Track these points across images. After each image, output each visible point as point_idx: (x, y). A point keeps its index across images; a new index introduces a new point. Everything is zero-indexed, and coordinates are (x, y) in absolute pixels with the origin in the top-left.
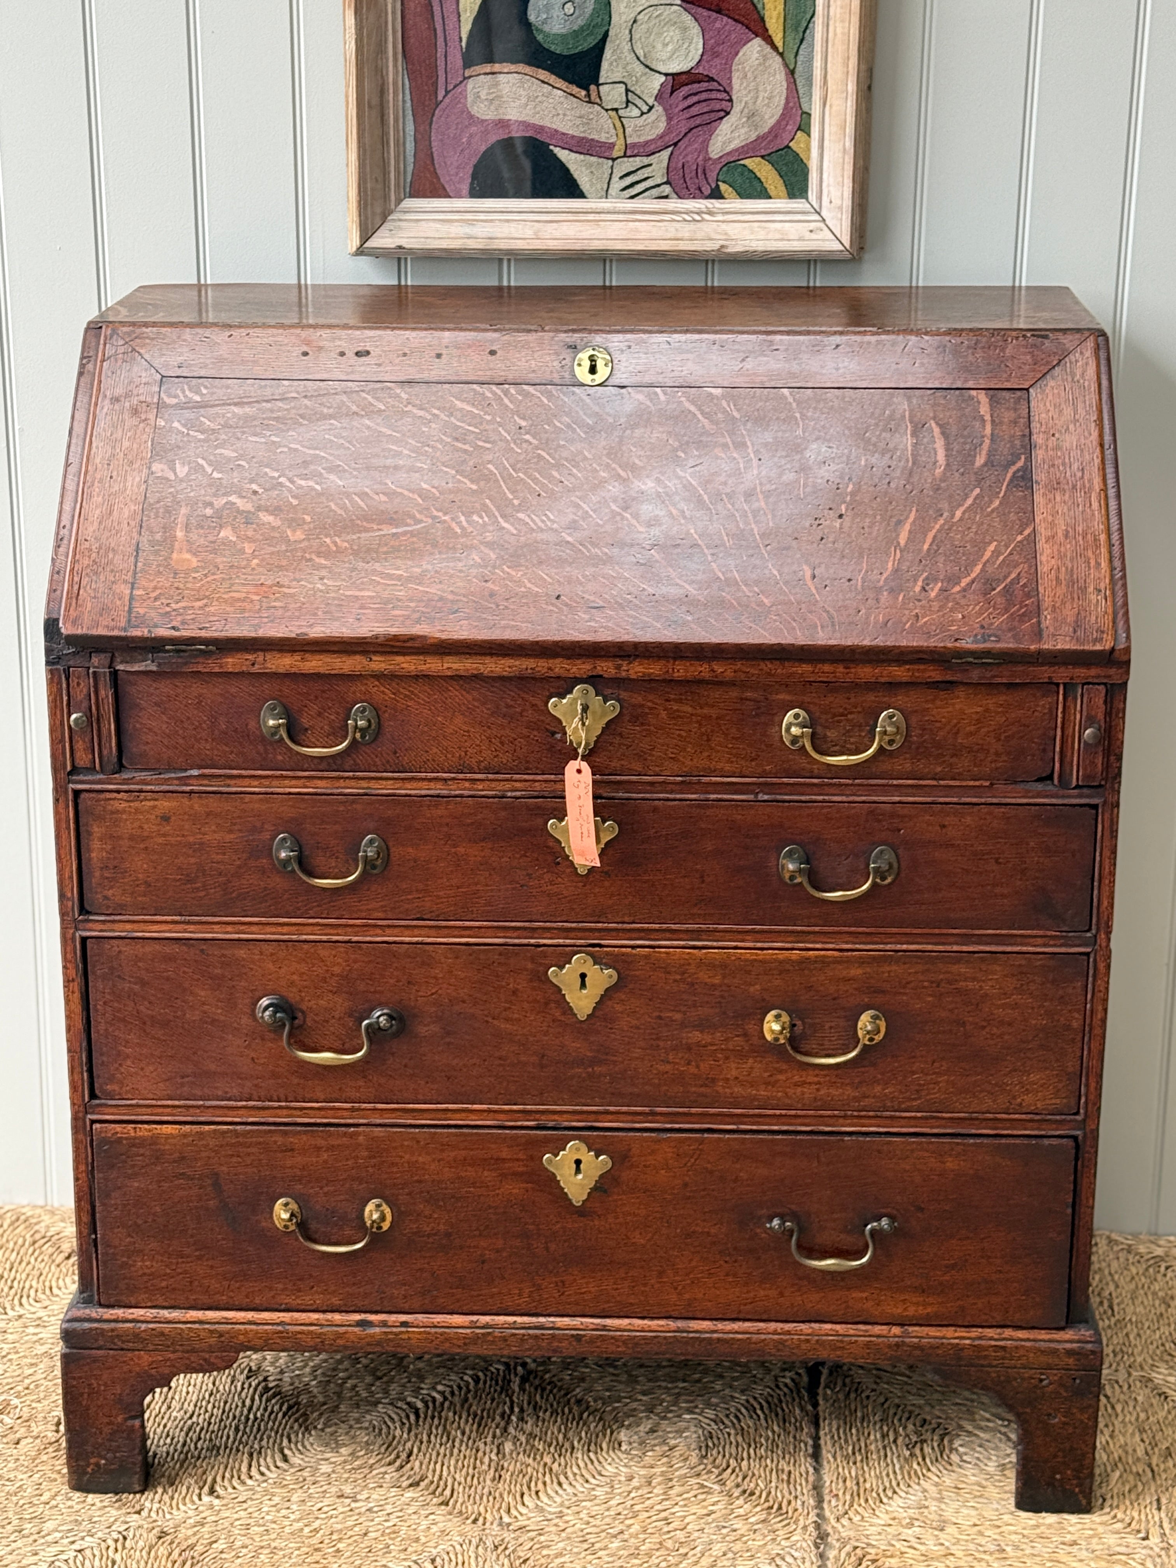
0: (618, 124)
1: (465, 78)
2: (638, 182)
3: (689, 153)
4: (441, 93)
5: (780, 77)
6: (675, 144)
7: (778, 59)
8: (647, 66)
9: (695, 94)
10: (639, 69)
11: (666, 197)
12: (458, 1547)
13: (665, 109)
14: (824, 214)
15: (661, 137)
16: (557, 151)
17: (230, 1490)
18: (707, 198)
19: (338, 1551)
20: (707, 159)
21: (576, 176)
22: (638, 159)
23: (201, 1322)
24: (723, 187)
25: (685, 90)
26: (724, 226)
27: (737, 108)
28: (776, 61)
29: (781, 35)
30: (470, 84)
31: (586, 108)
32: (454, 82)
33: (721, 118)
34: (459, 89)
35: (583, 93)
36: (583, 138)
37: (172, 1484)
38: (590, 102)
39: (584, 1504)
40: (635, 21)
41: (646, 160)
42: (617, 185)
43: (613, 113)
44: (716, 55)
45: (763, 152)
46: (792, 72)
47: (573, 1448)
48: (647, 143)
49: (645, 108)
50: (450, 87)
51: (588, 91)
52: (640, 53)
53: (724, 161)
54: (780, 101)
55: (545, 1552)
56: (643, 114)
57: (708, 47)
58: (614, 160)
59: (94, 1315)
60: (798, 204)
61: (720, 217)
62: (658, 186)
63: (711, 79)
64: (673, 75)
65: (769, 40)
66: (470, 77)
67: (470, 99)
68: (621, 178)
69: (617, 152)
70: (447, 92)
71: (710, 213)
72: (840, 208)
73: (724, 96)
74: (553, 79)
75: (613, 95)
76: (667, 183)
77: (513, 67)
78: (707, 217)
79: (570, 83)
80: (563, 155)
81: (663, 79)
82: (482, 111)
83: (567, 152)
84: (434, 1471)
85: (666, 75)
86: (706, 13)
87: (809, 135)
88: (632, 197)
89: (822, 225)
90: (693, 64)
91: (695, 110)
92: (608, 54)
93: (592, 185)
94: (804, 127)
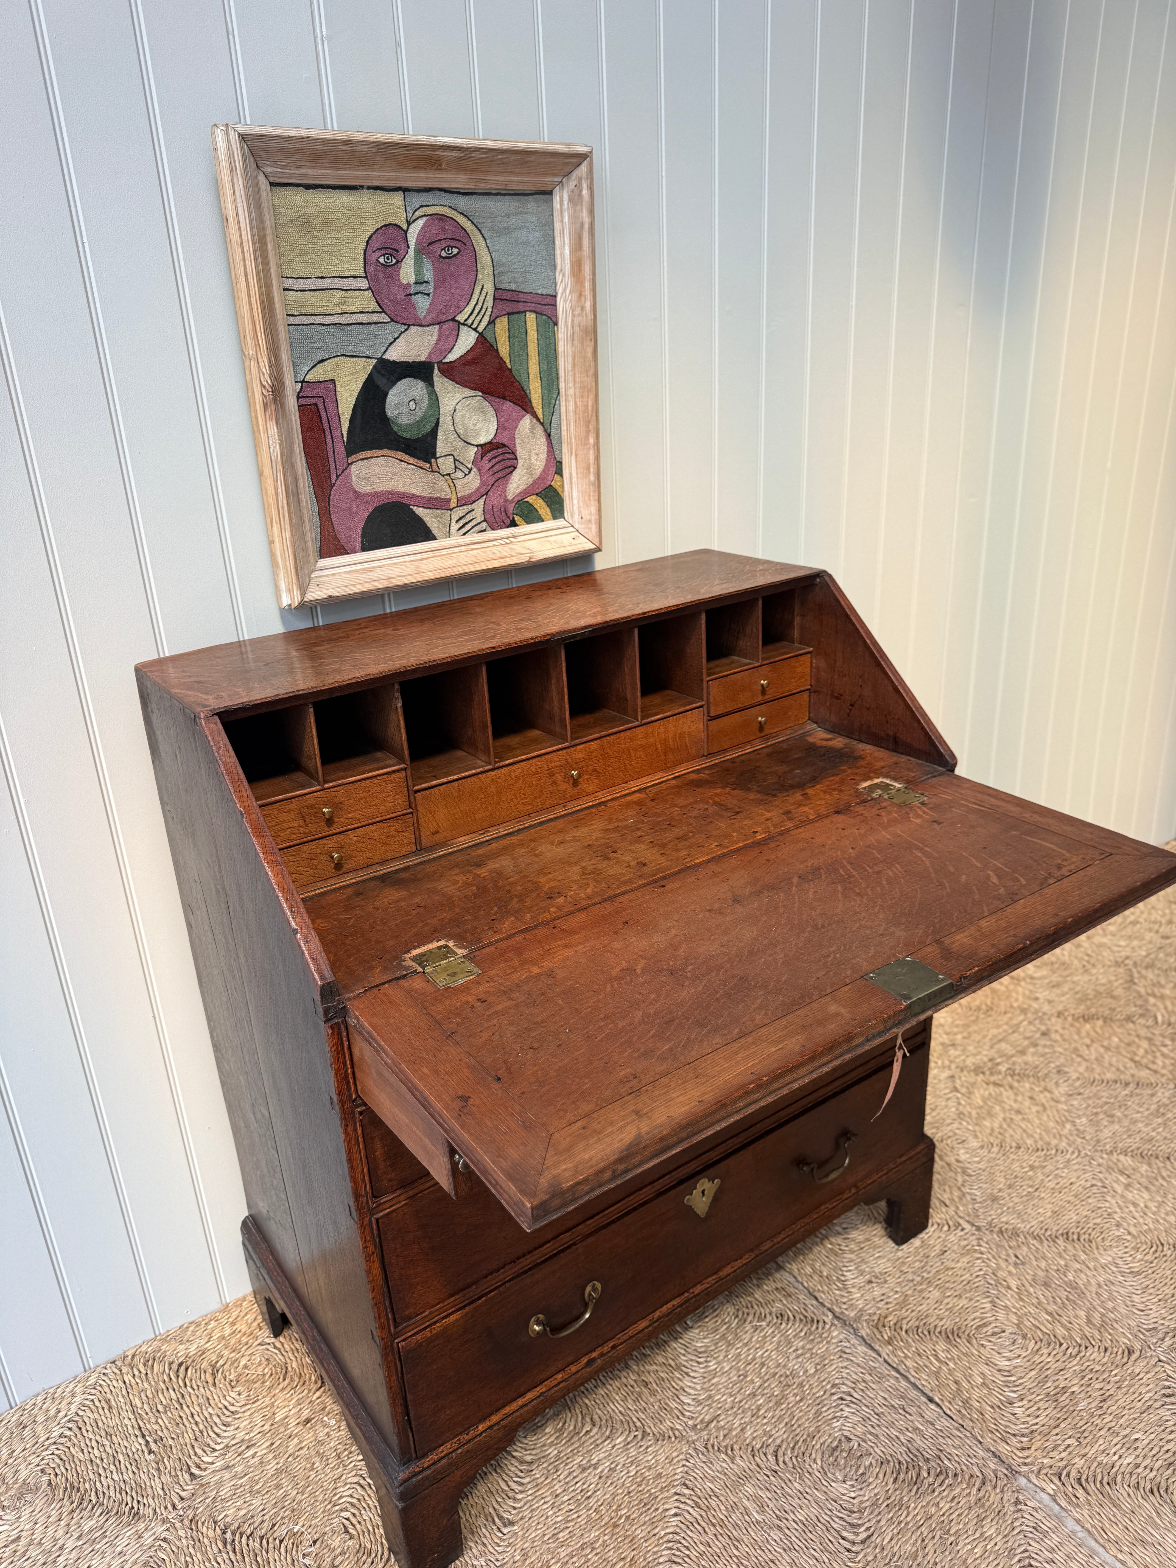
0: (452, 485)
1: (349, 464)
2: (467, 523)
3: (495, 499)
4: (334, 477)
5: (544, 439)
6: (487, 493)
7: (540, 426)
8: (465, 442)
9: (495, 458)
10: (460, 444)
11: (484, 531)
12: (687, 1464)
13: (479, 470)
14: (576, 526)
15: (477, 490)
16: (415, 508)
17: (514, 1512)
18: (508, 527)
19: (628, 1518)
20: (506, 500)
21: (429, 525)
22: (465, 507)
23: (490, 1427)
24: (517, 518)
25: (489, 455)
26: (526, 544)
27: (521, 463)
28: (539, 430)
29: (541, 410)
30: (353, 468)
31: (430, 476)
32: (342, 468)
33: (512, 472)
34: (345, 473)
35: (428, 465)
36: (431, 498)
37: (473, 1533)
38: (432, 471)
39: (714, 1381)
40: (455, 411)
41: (470, 507)
42: (455, 527)
43: (448, 477)
44: (505, 428)
45: (537, 491)
46: (549, 435)
47: (665, 1342)
48: (470, 495)
49: (467, 471)
50: (339, 472)
51: (430, 463)
52: (461, 432)
53: (516, 500)
54: (543, 456)
55: (734, 1433)
56: (466, 475)
57: (500, 424)
58: (451, 510)
59: (417, 1469)
60: (560, 522)
61: (520, 539)
62: (479, 523)
63: (504, 445)
64: (481, 445)
65: (534, 415)
66: (352, 463)
67: (354, 479)
68: (457, 522)
69: (453, 504)
70: (338, 477)
71: (514, 537)
72: (590, 521)
73: (512, 456)
74: (407, 458)
75: (446, 464)
76: (485, 520)
77: (380, 452)
78: (512, 539)
79: (418, 459)
80: (420, 511)
81: (476, 449)
82: (363, 488)
83: (421, 509)
84: (613, 1411)
85: (477, 446)
86: (497, 400)
87: (562, 476)
88: (464, 534)
89: (577, 534)
90: (492, 436)
91: (496, 468)
92: (440, 436)
93: (440, 530)
94: (559, 472)
